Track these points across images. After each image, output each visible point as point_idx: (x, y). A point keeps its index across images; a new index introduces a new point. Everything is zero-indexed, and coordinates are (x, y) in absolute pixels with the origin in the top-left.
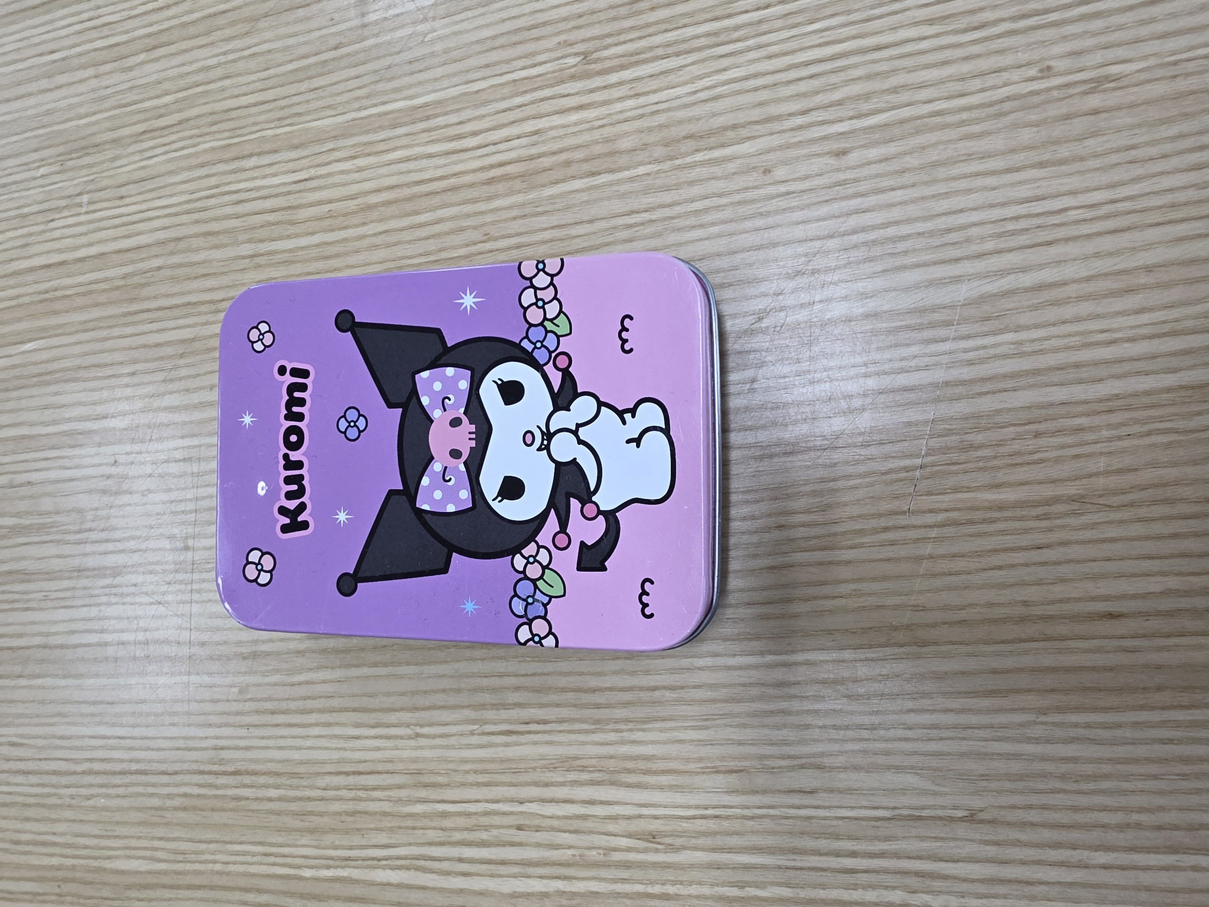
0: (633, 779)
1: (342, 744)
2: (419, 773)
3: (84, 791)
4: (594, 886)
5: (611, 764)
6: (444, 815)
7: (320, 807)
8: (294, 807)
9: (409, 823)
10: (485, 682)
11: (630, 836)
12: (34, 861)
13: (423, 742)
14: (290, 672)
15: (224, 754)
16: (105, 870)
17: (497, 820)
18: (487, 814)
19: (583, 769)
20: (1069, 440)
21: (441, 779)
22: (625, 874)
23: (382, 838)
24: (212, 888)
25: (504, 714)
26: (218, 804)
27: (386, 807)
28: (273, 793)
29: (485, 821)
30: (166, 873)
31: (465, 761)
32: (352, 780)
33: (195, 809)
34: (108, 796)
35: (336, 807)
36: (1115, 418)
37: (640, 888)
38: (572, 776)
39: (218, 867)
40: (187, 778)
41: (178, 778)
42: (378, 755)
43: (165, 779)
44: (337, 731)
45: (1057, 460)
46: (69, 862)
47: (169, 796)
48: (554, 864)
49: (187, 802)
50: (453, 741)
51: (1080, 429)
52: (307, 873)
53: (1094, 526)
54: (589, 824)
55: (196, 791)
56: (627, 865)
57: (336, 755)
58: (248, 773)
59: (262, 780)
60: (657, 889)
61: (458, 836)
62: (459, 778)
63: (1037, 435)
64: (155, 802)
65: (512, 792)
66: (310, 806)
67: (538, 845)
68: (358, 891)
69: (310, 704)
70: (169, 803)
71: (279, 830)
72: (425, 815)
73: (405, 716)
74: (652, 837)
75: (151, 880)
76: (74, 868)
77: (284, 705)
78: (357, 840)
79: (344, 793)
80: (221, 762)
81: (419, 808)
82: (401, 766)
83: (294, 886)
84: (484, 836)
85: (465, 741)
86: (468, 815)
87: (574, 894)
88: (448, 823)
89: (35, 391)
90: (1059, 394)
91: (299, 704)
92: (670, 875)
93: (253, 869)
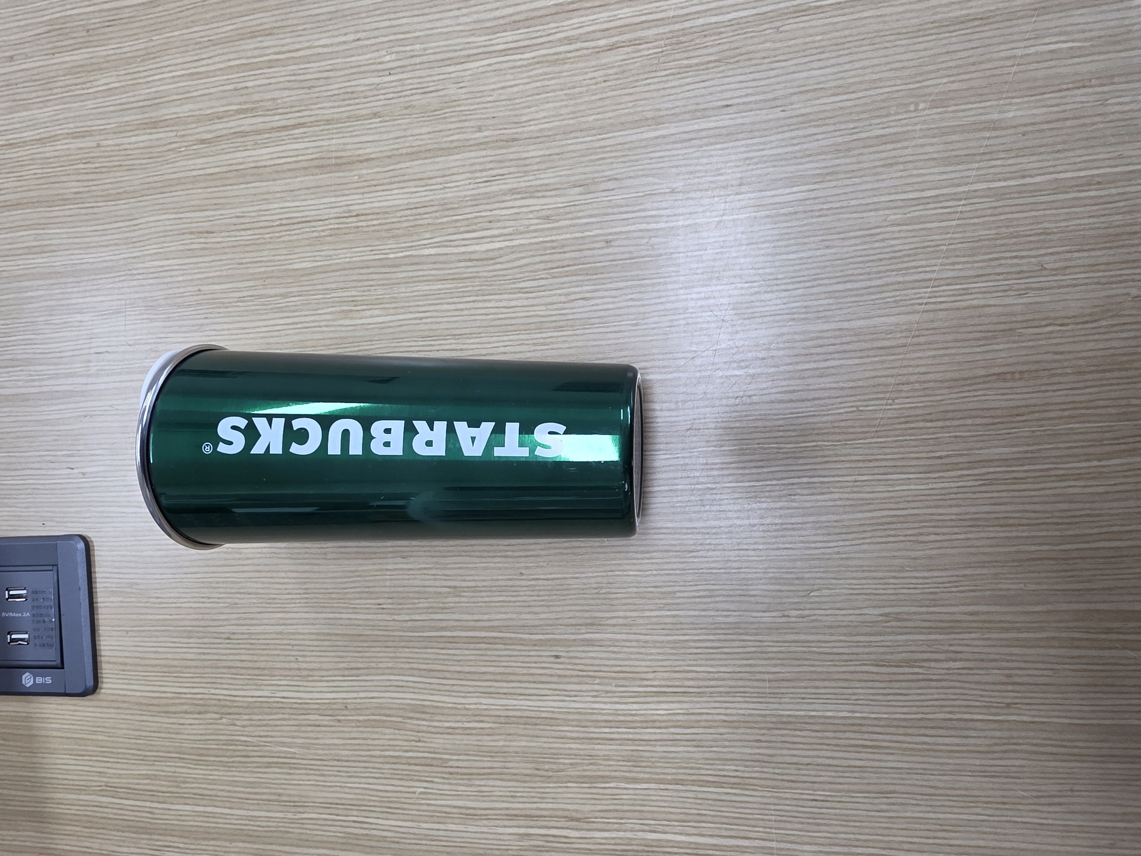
0: (540, 194)
1: (409, 195)
2: (445, 204)
3: (277, 235)
4: (522, 242)
5: (531, 189)
6: (457, 221)
7: (398, 225)
8: (385, 227)
9: (440, 227)
10: (476, 161)
11: (538, 218)
12: (251, 271)
13: (447, 190)
14: (383, 166)
15: (351, 208)
16: (289, 270)
17: (480, 220)
18: (476, 218)
19: (519, 193)
20: (717, 37)
21: (456, 206)
22: (535, 234)
23: (428, 235)
24: (345, 269)
25: (484, 174)
26: (348, 231)
27: (430, 221)
28: (375, 222)
29: (476, 221)
30: (321, 266)
31: (466, 196)
32: (414, 211)
33: (336, 235)
34: (290, 235)
35: (406, 224)
36: (733, 28)
37: (541, 239)
38: (514, 197)
39: (348, 260)
40: (332, 221)
41: (327, 222)
42: (427, 199)
43: (321, 223)
44: (407, 190)
45: (712, 46)
46: (269, 269)
47: (323, 231)
48: (505, 235)
49: (332, 232)
50: (461, 188)
51: (721, 33)
52: (392, 256)
53: (723, 71)
54: (521, 216)
55: (336, 226)
56: (536, 231)
57: (406, 201)
58: (363, 215)
59: (370, 217)
60: (549, 239)
61: (462, 229)
62: (464, 204)
63: (705, 36)
64: (315, 234)
65: (488, 207)
66: (393, 226)
67: (498, 228)
68: (416, 260)
69: (393, 180)
70: (322, 234)
71: (378, 239)
72: (448, 222)
73: (439, 180)
74: (547, 218)
75: (313, 271)
76: (272, 271)
77: (381, 182)
78: (415, 238)
79: (410, 218)
80: (350, 211)
81: (445, 220)
82: (436, 203)
83: (385, 262)
84: (474, 227)
85: (466, 187)
86: (468, 219)
87: (513, 246)
88: (459, 224)
89: (248, 41)
90: (714, 19)
91: (388, 180)
92: (554, 232)
93: (365, 258)
